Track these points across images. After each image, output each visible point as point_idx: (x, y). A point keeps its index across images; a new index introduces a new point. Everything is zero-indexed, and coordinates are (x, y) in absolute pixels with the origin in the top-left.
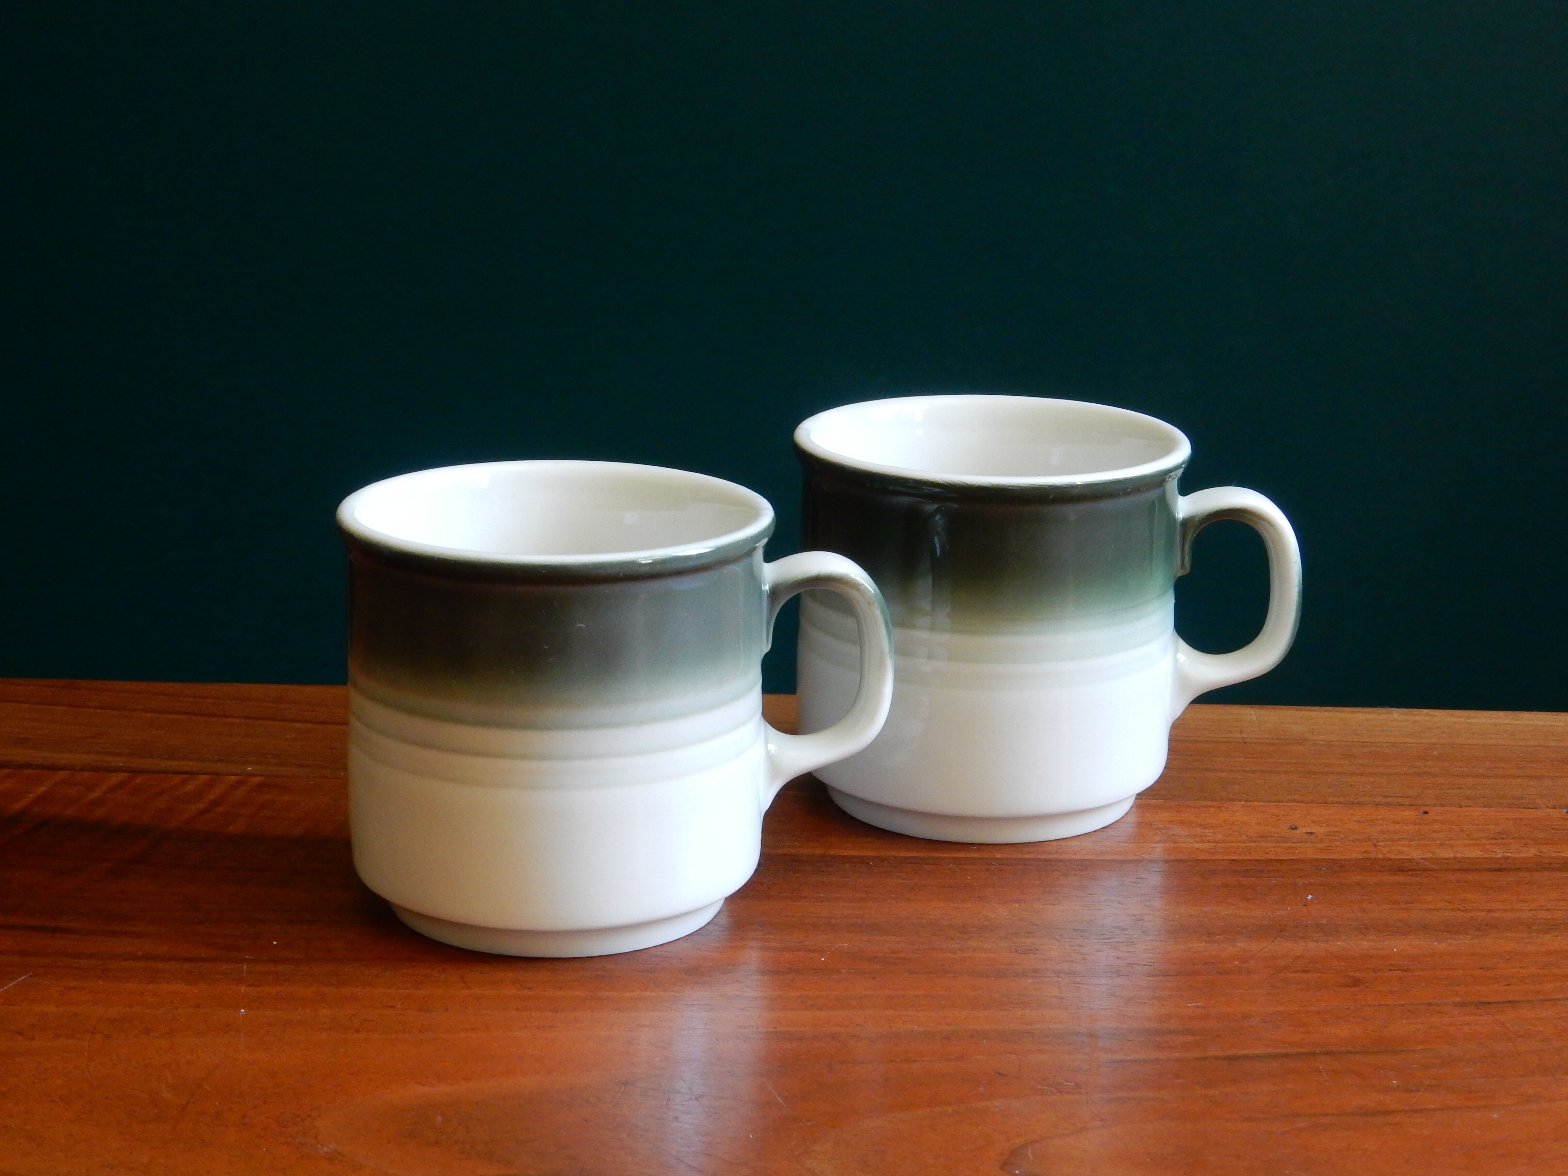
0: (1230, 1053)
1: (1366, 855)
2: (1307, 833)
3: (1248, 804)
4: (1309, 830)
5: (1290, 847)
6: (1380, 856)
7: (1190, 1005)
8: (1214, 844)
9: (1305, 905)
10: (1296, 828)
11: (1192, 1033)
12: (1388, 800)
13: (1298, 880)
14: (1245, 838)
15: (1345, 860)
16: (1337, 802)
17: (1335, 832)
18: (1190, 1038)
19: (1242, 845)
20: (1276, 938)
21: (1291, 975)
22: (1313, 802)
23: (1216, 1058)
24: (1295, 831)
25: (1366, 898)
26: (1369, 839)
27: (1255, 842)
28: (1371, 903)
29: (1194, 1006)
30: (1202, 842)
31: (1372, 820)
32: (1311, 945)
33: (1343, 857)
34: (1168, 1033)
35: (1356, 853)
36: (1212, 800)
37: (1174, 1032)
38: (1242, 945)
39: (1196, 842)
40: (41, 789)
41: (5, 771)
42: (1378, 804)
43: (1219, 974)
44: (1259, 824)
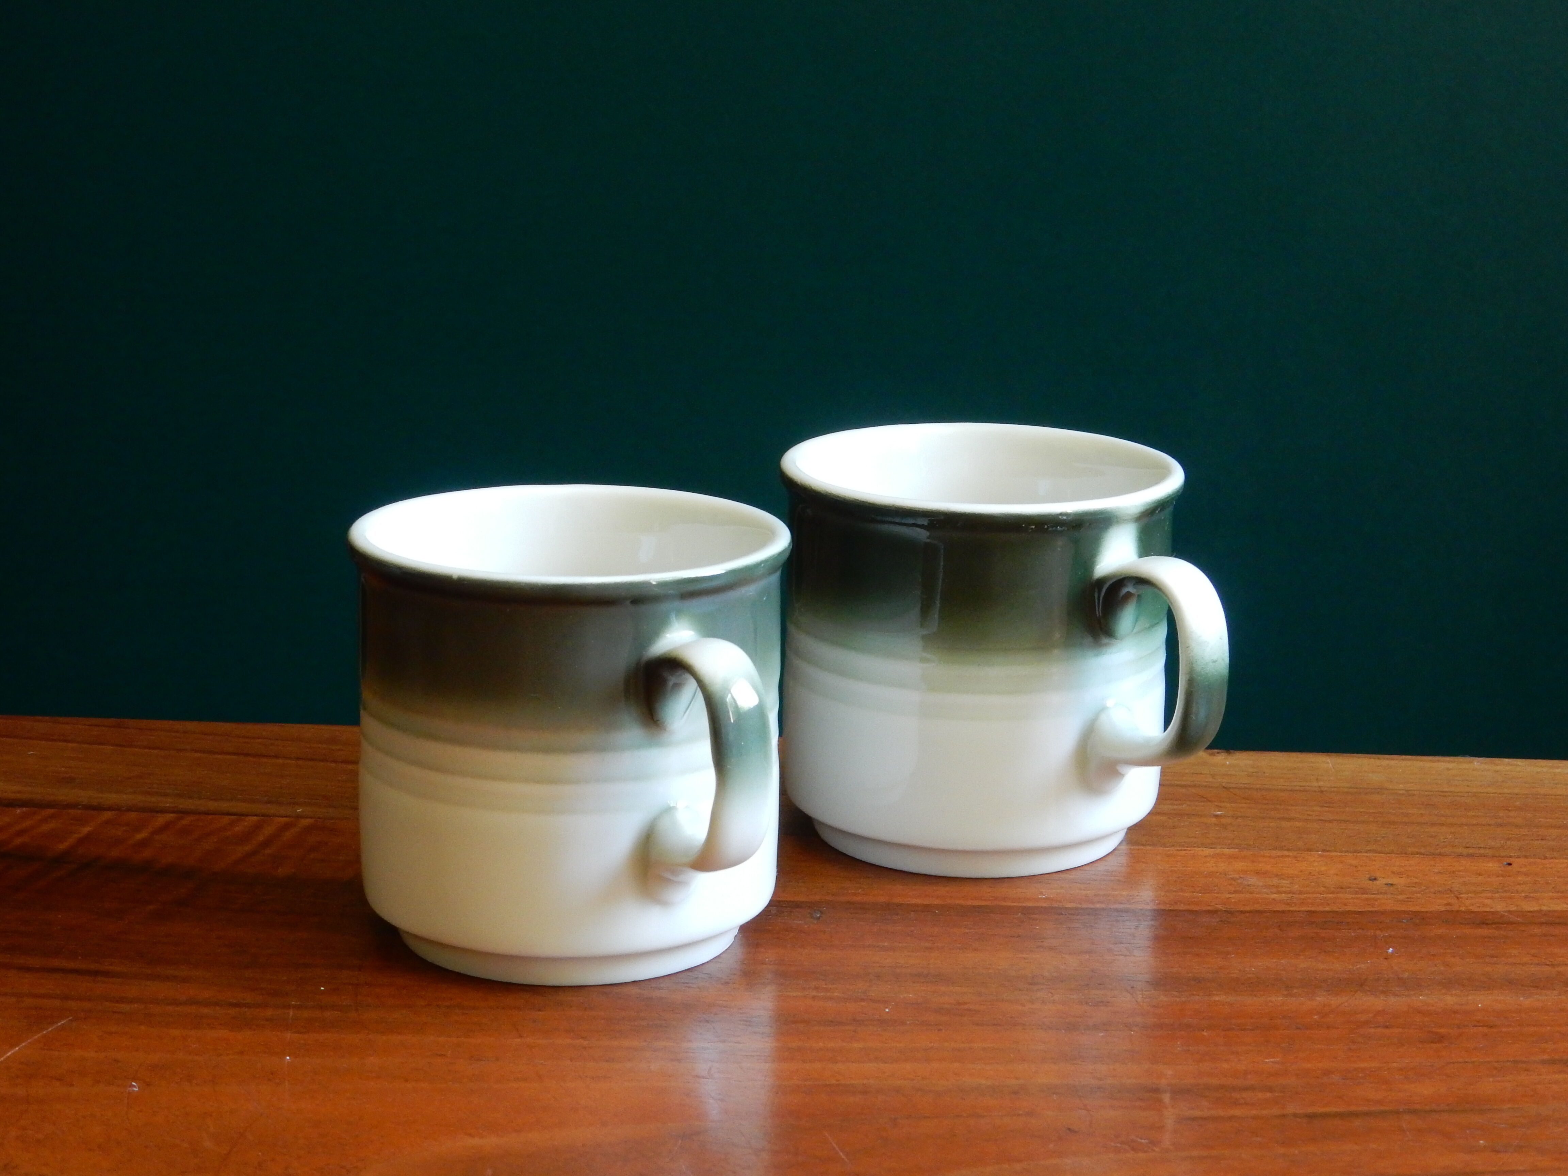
0: (1310, 1110)
1: (1448, 908)
2: (1387, 884)
3: (1326, 854)
4: (1389, 881)
5: (1367, 899)
6: (1463, 909)
7: (1267, 1060)
8: (1291, 895)
9: (1386, 959)
10: (1375, 879)
11: (1270, 1089)
12: (1471, 851)
13: (1378, 932)
14: (1322, 889)
15: (1427, 912)
16: (1417, 853)
17: (1415, 883)
18: (1268, 1095)
19: (1319, 895)
20: (1356, 992)
21: (1372, 1030)
22: (1392, 852)
23: (1295, 1115)
24: (1375, 882)
25: (1448, 951)
26: (1451, 891)
27: (1333, 893)
28: (1454, 957)
29: (1272, 1062)
30: (1278, 892)
31: (1454, 872)
32: (1392, 1000)
33: (1423, 910)
34: (1245, 1089)
35: (1437, 905)
36: (1288, 850)
37: (1251, 1088)
38: (1321, 999)
39: (1272, 893)
40: (86, 830)
41: (50, 811)
42: (1460, 855)
43: (1298, 1028)
44: (1337, 875)
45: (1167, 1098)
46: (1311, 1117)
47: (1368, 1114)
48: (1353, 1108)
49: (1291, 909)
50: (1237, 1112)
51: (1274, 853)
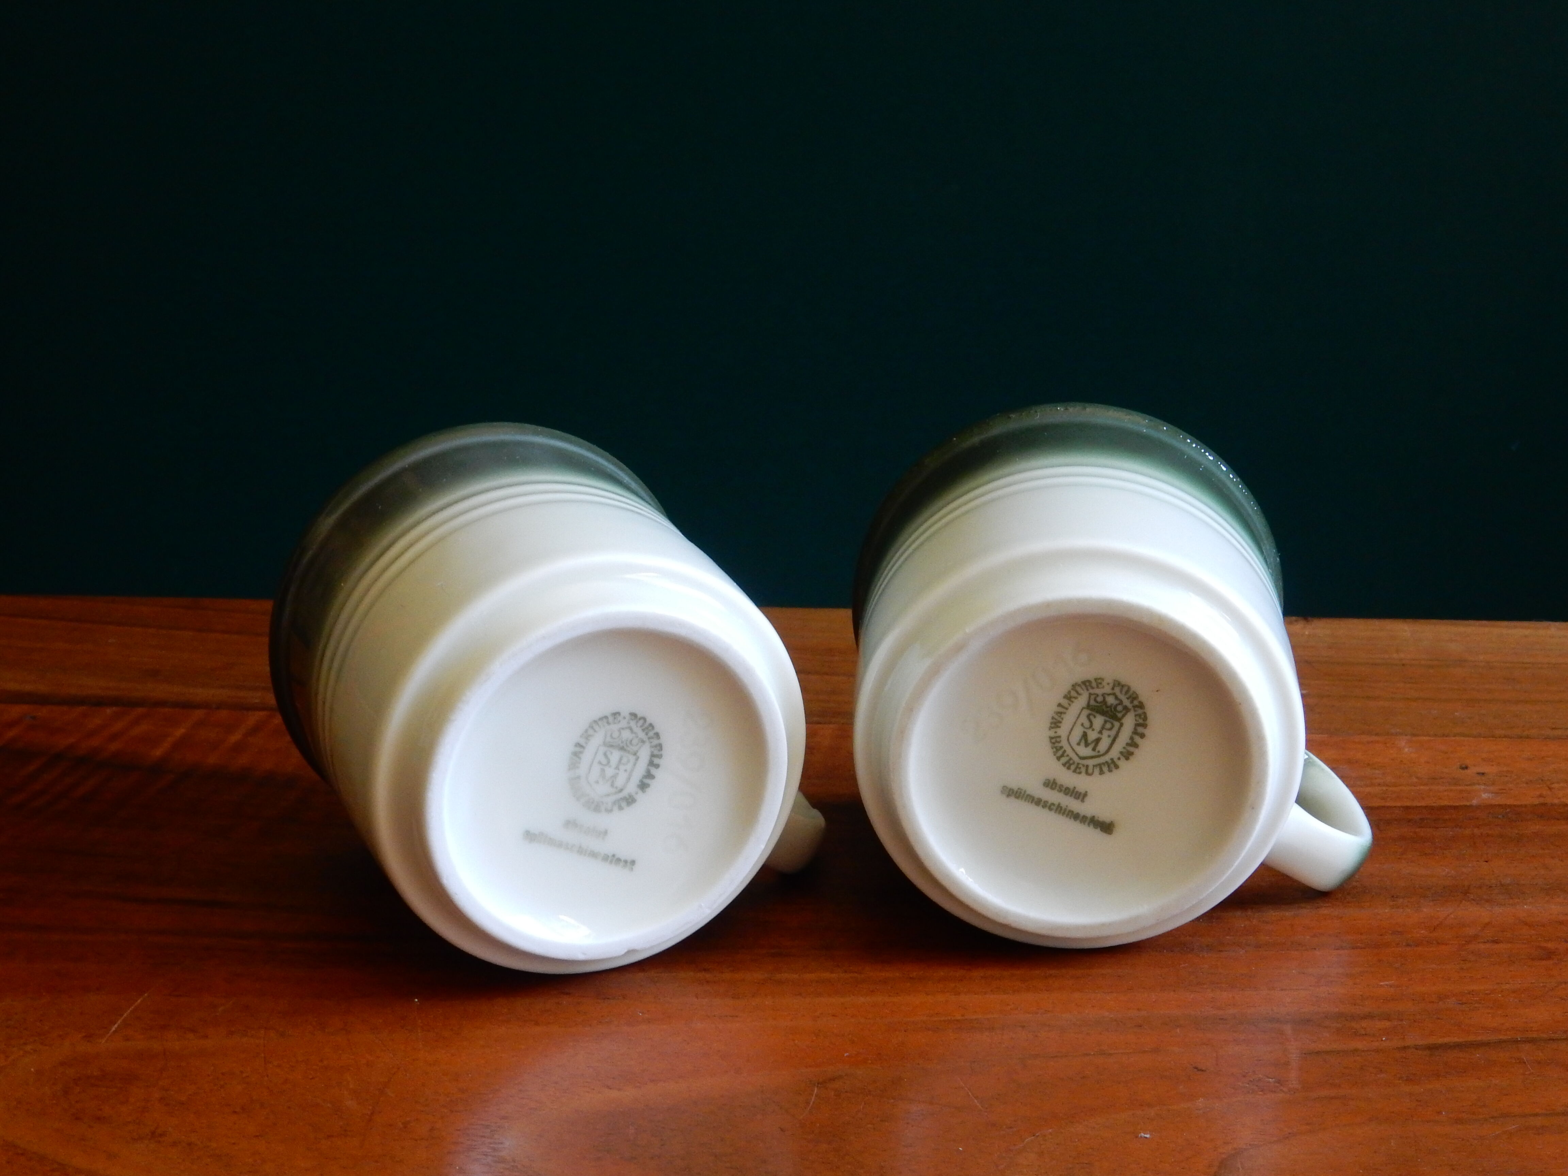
0: (1432, 1040)
1: (1542, 800)
2: (1478, 773)
3: (1414, 739)
4: (1481, 770)
5: (1461, 791)
6: (1556, 801)
7: (1382, 984)
8: (1384, 788)
9: (1487, 862)
10: (1466, 768)
11: (1388, 1018)
12: (1558, 733)
13: (1476, 831)
14: (1415, 780)
15: (1521, 806)
16: (1505, 737)
17: (1508, 771)
18: (1387, 1024)
19: (1413, 788)
20: (1461, 902)
21: (1482, 946)
22: (1479, 736)
23: (1417, 1047)
24: (1466, 771)
25: (1547, 851)
26: (1542, 780)
27: (1426, 784)
28: (1553, 858)
29: (1387, 985)
30: (1372, 785)
31: (1543, 758)
32: (1498, 910)
33: (1518, 803)
34: (1365, 1017)
35: (1530, 798)
36: (1377, 734)
37: (1370, 1016)
38: (1427, 910)
39: (1367, 786)
40: (180, 732)
41: (140, 710)
42: (1547, 738)
43: (1408, 945)
44: (1428, 762)
45: (1288, 1029)
46: (1432, 1048)
47: (1487, 1044)
48: (1471, 1038)
49: (1388, 804)
50: (1359, 1045)
51: (1365, 738)
